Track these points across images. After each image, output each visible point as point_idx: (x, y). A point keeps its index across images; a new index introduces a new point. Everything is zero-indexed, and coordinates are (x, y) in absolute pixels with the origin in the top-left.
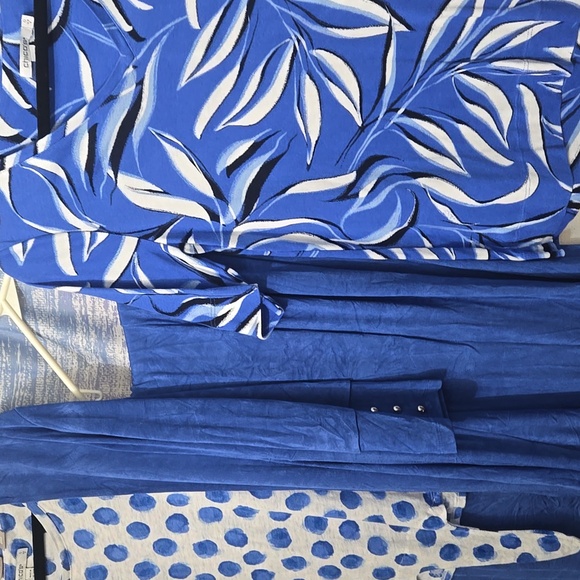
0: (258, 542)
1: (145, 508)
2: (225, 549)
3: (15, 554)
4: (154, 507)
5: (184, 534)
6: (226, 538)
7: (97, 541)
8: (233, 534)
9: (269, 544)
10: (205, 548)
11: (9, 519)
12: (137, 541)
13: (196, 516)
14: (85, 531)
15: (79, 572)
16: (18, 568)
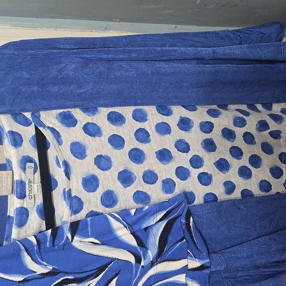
0: (196, 149)
1: (119, 123)
2: (176, 155)
3: (24, 169)
4: (124, 122)
5: (148, 144)
6: (176, 146)
7: (88, 152)
8: (180, 143)
9: (203, 149)
10: (164, 156)
11: (17, 137)
12: (118, 151)
13: (154, 129)
14: (78, 143)
15: (77, 182)
16: (27, 183)
